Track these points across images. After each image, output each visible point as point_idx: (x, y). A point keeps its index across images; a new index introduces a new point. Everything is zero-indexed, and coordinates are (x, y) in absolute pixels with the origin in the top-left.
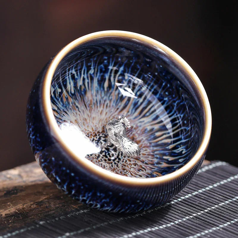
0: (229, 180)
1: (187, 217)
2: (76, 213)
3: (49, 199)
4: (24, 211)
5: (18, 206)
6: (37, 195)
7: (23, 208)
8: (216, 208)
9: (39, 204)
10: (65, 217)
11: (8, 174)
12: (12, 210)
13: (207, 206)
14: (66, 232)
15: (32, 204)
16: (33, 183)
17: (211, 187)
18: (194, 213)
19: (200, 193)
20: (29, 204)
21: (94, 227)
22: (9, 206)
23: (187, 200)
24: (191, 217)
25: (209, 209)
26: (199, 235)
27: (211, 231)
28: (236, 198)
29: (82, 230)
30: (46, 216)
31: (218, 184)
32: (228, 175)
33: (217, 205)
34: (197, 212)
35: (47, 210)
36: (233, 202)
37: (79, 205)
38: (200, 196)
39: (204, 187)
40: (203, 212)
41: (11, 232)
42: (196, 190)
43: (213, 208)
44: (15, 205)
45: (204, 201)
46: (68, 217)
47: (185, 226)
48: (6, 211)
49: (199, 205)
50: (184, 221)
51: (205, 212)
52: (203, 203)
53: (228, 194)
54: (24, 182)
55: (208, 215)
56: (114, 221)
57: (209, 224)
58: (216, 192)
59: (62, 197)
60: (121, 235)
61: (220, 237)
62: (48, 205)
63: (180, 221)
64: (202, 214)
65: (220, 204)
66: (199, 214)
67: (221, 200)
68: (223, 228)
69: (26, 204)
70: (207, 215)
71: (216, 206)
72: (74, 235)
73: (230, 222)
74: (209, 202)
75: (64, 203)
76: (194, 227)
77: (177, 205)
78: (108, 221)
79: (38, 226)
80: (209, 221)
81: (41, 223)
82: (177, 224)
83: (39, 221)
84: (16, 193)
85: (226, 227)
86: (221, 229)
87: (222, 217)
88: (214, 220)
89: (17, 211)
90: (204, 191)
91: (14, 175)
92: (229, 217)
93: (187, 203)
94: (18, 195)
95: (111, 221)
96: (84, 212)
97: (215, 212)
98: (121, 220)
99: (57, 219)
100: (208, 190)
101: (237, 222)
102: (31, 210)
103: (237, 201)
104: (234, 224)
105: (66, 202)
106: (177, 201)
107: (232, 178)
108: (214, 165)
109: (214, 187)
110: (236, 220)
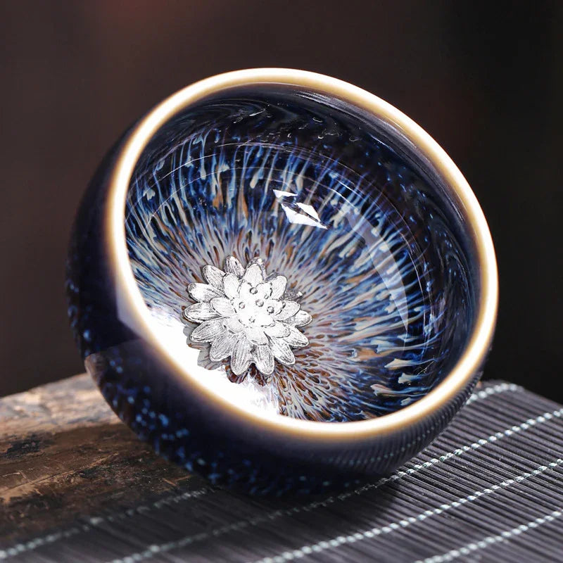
1: (429, 513)
4: (56, 490)
6: (82, 454)
7: (53, 485)
8: (495, 492)
9: (89, 475)
11: (16, 403)
12: (26, 487)
13: (474, 486)
14: (152, 543)
15: (72, 476)
16: (75, 426)
18: (444, 503)
21: (216, 533)
22: (20, 480)
23: (428, 471)
24: (438, 511)
25: (479, 494)
26: (455, 553)
28: (541, 470)
29: (188, 540)
33: (498, 485)
35: (106, 490)
37: (180, 479)
39: (468, 442)
41: (25, 542)
42: (450, 448)
43: (488, 491)
44: (32, 476)
48: (12, 491)
51: (470, 501)
54: (53, 422)
59: (140, 460)
60: (278, 552)
61: (506, 559)
62: (108, 478)
63: (412, 520)
64: (464, 505)
65: (504, 484)
66: (456, 504)
71: (496, 487)
72: (172, 552)
75: (146, 473)
76: (443, 535)
77: (407, 483)
81: (95, 521)
82: (407, 528)
84: (36, 449)
85: (519, 536)
86: (507, 542)
89: (38, 492)
91: (31, 406)
93: (428, 478)
96: (192, 497)
99: (130, 512)
101: (542, 525)
102: (71, 490)
103: (544, 476)
104: (535, 529)
105: (150, 471)
106: (405, 474)
107: (532, 422)
108: (490, 391)
109: (489, 441)
110: (540, 521)
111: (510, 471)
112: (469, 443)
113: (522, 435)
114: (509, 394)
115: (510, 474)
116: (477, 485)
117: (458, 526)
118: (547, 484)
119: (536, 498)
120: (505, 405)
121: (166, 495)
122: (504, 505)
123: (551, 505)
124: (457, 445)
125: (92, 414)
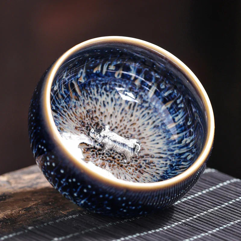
0: (218, 186)
2: (65, 219)
3: (37, 205)
5: (6, 212)
10: (53, 223)
17: (200, 193)
19: (189, 199)
20: (18, 209)
27: (199, 236)
30: (34, 222)
31: (207, 190)
32: (217, 182)
34: (185, 219)
36: (222, 208)
38: (188, 203)
40: (192, 218)
45: (193, 208)
46: (57, 222)
47: (174, 232)
49: (188, 211)
50: (173, 227)
52: (192, 209)
53: (217, 200)
55: (197, 221)
56: (103, 227)
57: (198, 230)
58: (205, 199)
67: (210, 206)
68: (211, 234)
69: (15, 209)
70: (195, 222)
73: (218, 228)
74: (198, 208)
78: (97, 226)
79: (26, 231)
80: (198, 227)
83: (27, 226)
87: (210, 223)
88: (203, 226)
90: (193, 198)
92: (217, 223)
94: (6, 201)
95: (100, 226)
97: (204, 218)
98: (110, 225)
100: (197, 197)
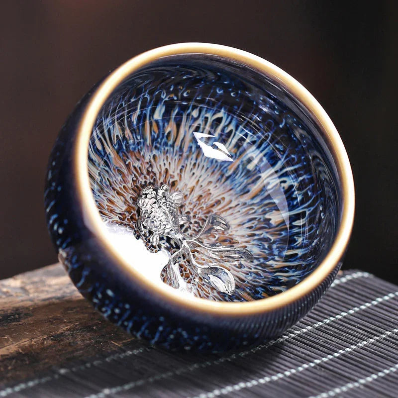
1: (305, 366)
4: (33, 349)
6: (52, 323)
7: (31, 346)
8: (353, 350)
9: (58, 338)
11: (3, 286)
12: (11, 348)
13: (338, 346)
14: (105, 387)
15: (45, 339)
16: (47, 302)
18: (316, 359)
21: (151, 380)
22: (8, 343)
23: (305, 335)
24: (312, 365)
25: (341, 351)
26: (325, 395)
28: (387, 335)
29: (131, 385)
33: (355, 345)
35: (70, 349)
37: (124, 341)
41: (12, 386)
42: (320, 318)
43: (348, 350)
44: (16, 339)
51: (335, 357)
54: (31, 300)
59: (95, 328)
60: (196, 394)
62: (71, 341)
63: (293, 371)
64: (331, 360)
65: (360, 344)
66: (325, 359)
71: (354, 347)
72: (118, 393)
76: (316, 382)
77: (289, 344)
81: (63, 371)
82: (289, 377)
84: (18, 320)
85: (371, 382)
86: (362, 387)
89: (21, 351)
91: (15, 288)
93: (304, 340)
96: (133, 355)
99: (88, 365)
101: (388, 375)
102: (44, 349)
103: (389, 338)
104: (383, 378)
105: (102, 335)
106: (287, 337)
107: (380, 300)
108: (349, 277)
109: (349, 314)
110: (387, 371)
111: (364, 335)
112: (334, 315)
113: (373, 309)
114: (362, 279)
115: (364, 337)
116: (340, 346)
117: (327, 375)
118: (392, 345)
119: (383, 355)
120: (360, 287)
121: (114, 353)
122: (360, 360)
123: (394, 360)
124: (325, 316)
125: (59, 294)
